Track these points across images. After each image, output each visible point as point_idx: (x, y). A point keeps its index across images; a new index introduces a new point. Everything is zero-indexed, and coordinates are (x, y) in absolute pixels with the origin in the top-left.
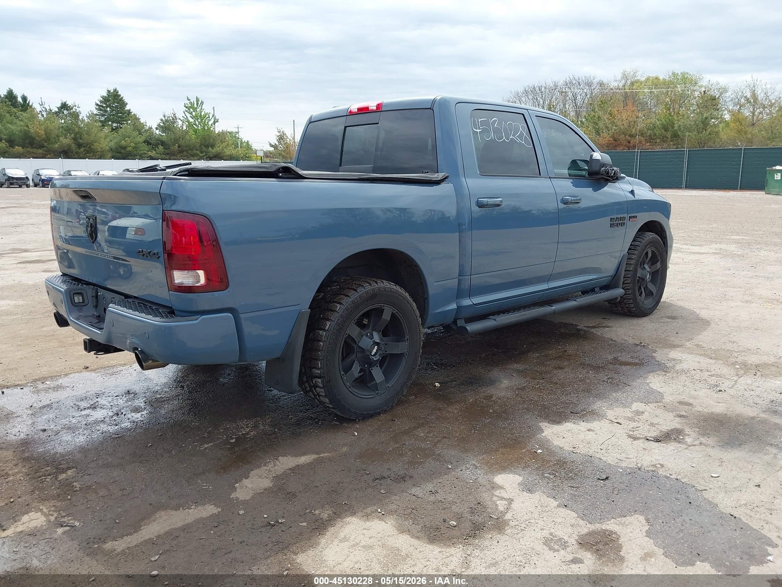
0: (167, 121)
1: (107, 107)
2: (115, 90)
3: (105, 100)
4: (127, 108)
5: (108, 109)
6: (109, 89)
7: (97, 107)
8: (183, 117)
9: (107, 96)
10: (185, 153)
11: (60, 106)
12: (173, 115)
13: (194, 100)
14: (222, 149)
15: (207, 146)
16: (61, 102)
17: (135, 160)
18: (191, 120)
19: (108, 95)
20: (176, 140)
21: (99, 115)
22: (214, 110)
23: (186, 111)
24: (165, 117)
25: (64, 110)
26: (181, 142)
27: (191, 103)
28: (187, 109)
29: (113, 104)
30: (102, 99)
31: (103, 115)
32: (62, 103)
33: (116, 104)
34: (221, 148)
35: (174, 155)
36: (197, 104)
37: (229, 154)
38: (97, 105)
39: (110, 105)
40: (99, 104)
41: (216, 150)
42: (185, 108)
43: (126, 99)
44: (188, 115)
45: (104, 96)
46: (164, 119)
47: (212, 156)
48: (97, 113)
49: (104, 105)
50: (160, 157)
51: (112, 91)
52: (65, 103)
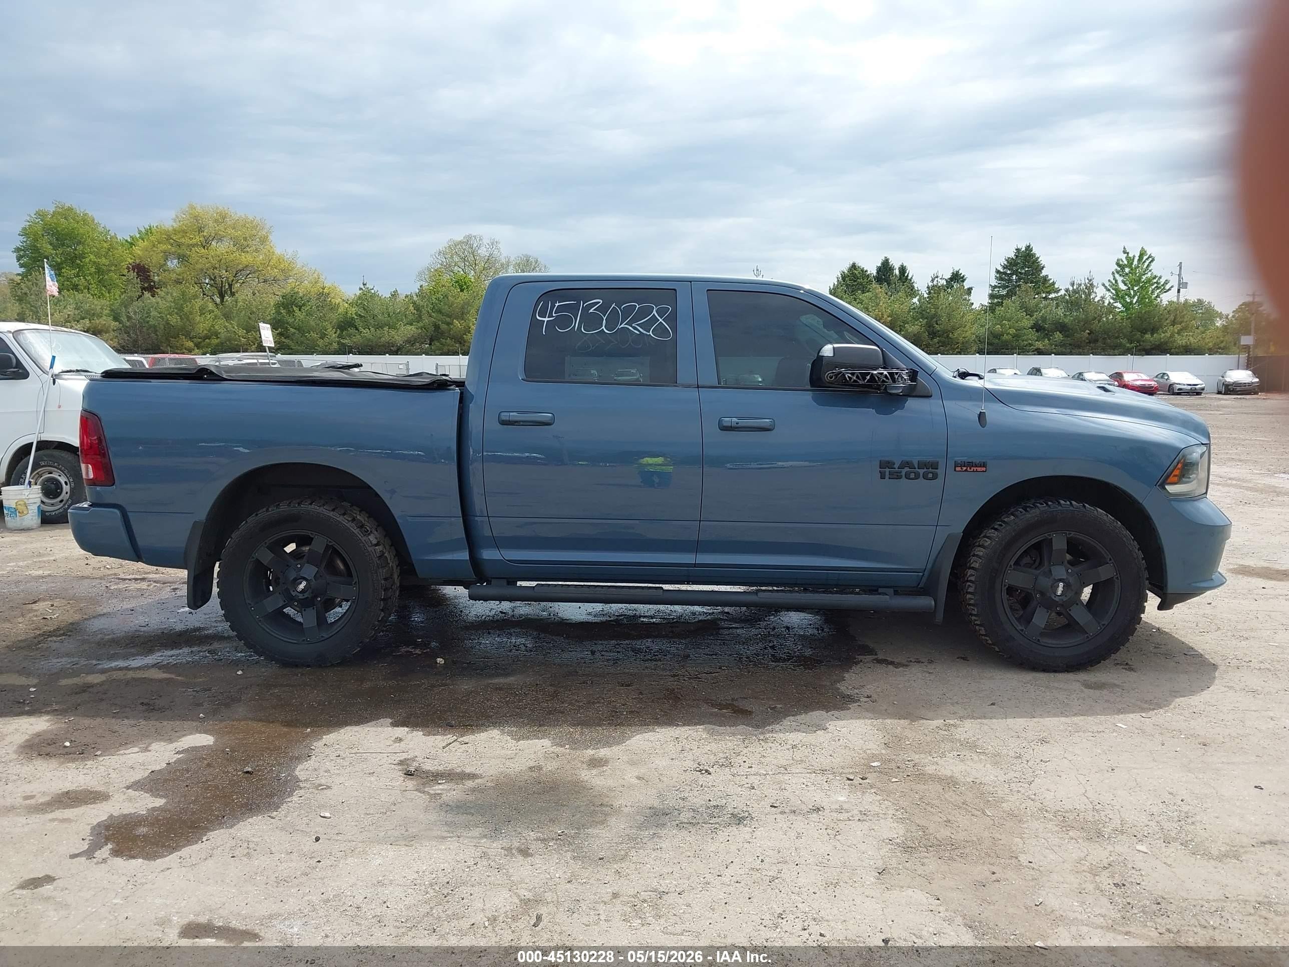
0: (1075, 292)
1: (1012, 274)
2: (1028, 248)
3: (1011, 264)
4: (1044, 273)
5: (1014, 277)
6: (1019, 247)
7: (998, 276)
8: (1109, 281)
9: (1014, 258)
10: (1099, 344)
11: (950, 277)
12: (1087, 281)
13: (1135, 253)
14: (1172, 336)
15: (1144, 332)
16: (952, 271)
17: (1013, 354)
18: (1122, 287)
19: (1017, 256)
20: (1087, 322)
21: (999, 287)
22: (1181, 268)
23: (1118, 272)
24: (1073, 285)
25: (955, 282)
26: (1096, 326)
27: (1128, 258)
28: (1119, 269)
29: (1022, 268)
30: (1006, 263)
31: (1004, 287)
32: (953, 273)
33: (1027, 269)
34: (1168, 334)
35: (1079, 347)
36: (1140, 260)
37: (1184, 344)
38: (998, 272)
39: (1017, 270)
40: (1002, 271)
41: (1162, 336)
42: (1116, 267)
43: (1043, 260)
44: (1120, 279)
45: (1009, 258)
46: (1071, 288)
47: (1149, 347)
48: (997, 284)
49: (1009, 272)
50: (1054, 351)
51: (1023, 249)
52: (958, 272)
